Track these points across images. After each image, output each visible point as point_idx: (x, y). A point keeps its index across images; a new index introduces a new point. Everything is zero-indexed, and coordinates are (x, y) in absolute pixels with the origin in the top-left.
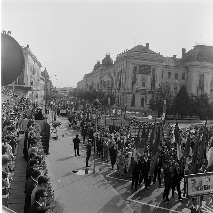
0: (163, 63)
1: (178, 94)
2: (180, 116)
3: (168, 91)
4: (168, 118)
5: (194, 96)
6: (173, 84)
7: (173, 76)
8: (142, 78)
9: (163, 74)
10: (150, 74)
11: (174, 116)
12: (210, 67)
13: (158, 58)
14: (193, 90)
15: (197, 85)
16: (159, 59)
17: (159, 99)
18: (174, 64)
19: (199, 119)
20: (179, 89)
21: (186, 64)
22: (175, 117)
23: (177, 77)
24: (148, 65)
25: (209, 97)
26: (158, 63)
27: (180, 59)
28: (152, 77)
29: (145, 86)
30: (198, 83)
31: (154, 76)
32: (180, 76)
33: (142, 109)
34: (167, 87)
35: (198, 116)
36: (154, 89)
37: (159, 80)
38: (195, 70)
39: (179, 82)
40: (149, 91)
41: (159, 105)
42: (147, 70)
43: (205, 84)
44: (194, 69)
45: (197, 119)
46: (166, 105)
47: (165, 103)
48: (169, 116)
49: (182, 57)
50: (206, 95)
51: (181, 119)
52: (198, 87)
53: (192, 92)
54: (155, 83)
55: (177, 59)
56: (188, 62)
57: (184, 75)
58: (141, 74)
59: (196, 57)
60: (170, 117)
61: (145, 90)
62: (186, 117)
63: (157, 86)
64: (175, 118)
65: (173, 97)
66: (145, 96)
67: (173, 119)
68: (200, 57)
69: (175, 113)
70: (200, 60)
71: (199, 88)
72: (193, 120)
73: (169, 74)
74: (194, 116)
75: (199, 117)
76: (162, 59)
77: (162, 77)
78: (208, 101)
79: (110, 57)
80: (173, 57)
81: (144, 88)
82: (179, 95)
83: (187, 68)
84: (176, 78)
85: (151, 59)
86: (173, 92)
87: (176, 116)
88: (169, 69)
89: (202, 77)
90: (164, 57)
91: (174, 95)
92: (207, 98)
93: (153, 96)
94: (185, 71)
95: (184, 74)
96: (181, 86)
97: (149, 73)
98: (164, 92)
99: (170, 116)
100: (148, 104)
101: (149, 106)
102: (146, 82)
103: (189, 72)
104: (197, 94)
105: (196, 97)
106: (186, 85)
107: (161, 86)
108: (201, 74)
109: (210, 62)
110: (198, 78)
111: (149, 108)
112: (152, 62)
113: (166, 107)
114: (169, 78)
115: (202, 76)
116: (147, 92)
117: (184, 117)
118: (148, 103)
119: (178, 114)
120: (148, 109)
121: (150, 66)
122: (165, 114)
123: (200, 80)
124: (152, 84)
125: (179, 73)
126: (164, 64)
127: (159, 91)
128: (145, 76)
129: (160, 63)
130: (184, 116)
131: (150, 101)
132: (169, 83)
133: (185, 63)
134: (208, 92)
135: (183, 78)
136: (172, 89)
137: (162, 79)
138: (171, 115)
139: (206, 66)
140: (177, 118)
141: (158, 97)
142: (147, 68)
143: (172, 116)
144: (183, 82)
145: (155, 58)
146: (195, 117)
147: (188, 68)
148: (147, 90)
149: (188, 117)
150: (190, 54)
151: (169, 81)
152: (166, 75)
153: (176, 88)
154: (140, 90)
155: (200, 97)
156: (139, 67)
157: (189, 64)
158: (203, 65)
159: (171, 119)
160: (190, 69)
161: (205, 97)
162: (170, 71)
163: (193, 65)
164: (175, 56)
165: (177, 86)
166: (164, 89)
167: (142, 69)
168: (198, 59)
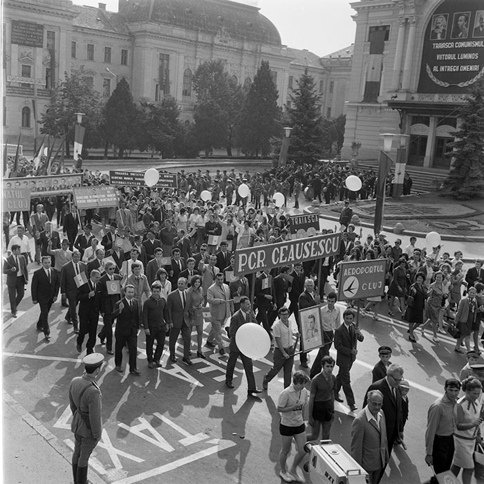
0: (74, 19)
1: (111, 98)
2: (118, 151)
3: (87, 91)
4: (90, 155)
5: (146, 105)
6: (101, 74)
7: (99, 54)
8: (22, 55)
9: (74, 48)
10: (42, 47)
11: (104, 150)
12: (182, 39)
13: (59, 8)
14: (146, 91)
15: (155, 79)
16: (64, 9)
17: (65, 109)
18: (100, 26)
19: (158, 157)
20: (113, 87)
21: (129, 27)
22: (106, 153)
23: (109, 59)
24: (36, 24)
25: (179, 108)
26: (60, 19)
27: (114, 14)
28: (47, 53)
29: (29, 77)
30: (156, 76)
31: (52, 52)
32: (116, 56)
33: (26, 132)
34: (85, 79)
35: (157, 150)
36: (53, 85)
37: (64, 63)
38: (151, 43)
39: (115, 71)
40: (42, 88)
41: (66, 125)
42: (34, 35)
43: (171, 78)
44: (146, 40)
45: (154, 157)
46: (82, 125)
47: (80, 120)
48: (92, 150)
49: (119, 9)
50: (172, 103)
51: (120, 157)
52: (157, 85)
53: (144, 96)
54: (56, 69)
55: (108, 13)
56: (133, 22)
57: (124, 52)
58: (17, 45)
59: (151, 13)
60: (94, 152)
61: (31, 86)
62: (130, 153)
63: (61, 77)
64: (106, 155)
65: (101, 104)
66: (30, 100)
67: (101, 158)
68: (159, 13)
69: (107, 143)
70: (160, 20)
71: (159, 86)
72: (147, 158)
73: (91, 48)
74: (150, 152)
75: (160, 152)
76: (70, 10)
77: (73, 55)
78: (177, 116)
80: (98, 7)
81: (26, 80)
82: (112, 103)
83: (132, 37)
84: (108, 59)
85: (42, 9)
86: (99, 93)
87: (109, 150)
88: (91, 38)
89: (165, 61)
90: (76, 6)
91: (103, 100)
92: (174, 109)
93: (53, 100)
94: (128, 43)
95: (126, 51)
96: (117, 80)
97: (40, 44)
98: (76, 91)
99: (95, 150)
100: (38, 122)
101: (42, 126)
102: (32, 67)
103: (136, 48)
104: (156, 100)
105: (151, 106)
106: (131, 78)
107: (70, 76)
108: (163, 55)
109: (181, 26)
110: (157, 63)
111: (43, 131)
112: (45, 17)
113: (83, 129)
114: (91, 58)
115: (164, 58)
116: (36, 90)
117: (126, 154)
118: (40, 118)
119: (113, 147)
120: (39, 133)
121: (41, 27)
122: (81, 145)
123: (161, 68)
124: (47, 72)
125: (112, 48)
126: (76, 22)
127: (64, 90)
128: (29, 50)
129: (67, 21)
130: (128, 151)
131: (45, 113)
132: (91, 72)
133: (126, 24)
134: (179, 97)
135: (124, 62)
136: (98, 86)
137: (73, 61)
138: (97, 148)
139: (174, 35)
140: (112, 155)
141: (63, 105)
142: (32, 29)
143: (98, 150)
144: (124, 70)
145: (52, 6)
146: (151, 152)
147: (133, 36)
148: (36, 88)
149: (136, 153)
150: (137, 4)
151: (89, 65)
152: (82, 52)
153: (107, 84)
154: (18, 86)
155: (160, 107)
156: (13, 27)
157: (135, 27)
158: (168, 34)
159: (97, 158)
160: (139, 40)
161: (171, 108)
162: (91, 41)
163: (145, 31)
164: (102, 6)
165: (109, 80)
166: (77, 84)
167: (21, 31)
168: (155, 18)
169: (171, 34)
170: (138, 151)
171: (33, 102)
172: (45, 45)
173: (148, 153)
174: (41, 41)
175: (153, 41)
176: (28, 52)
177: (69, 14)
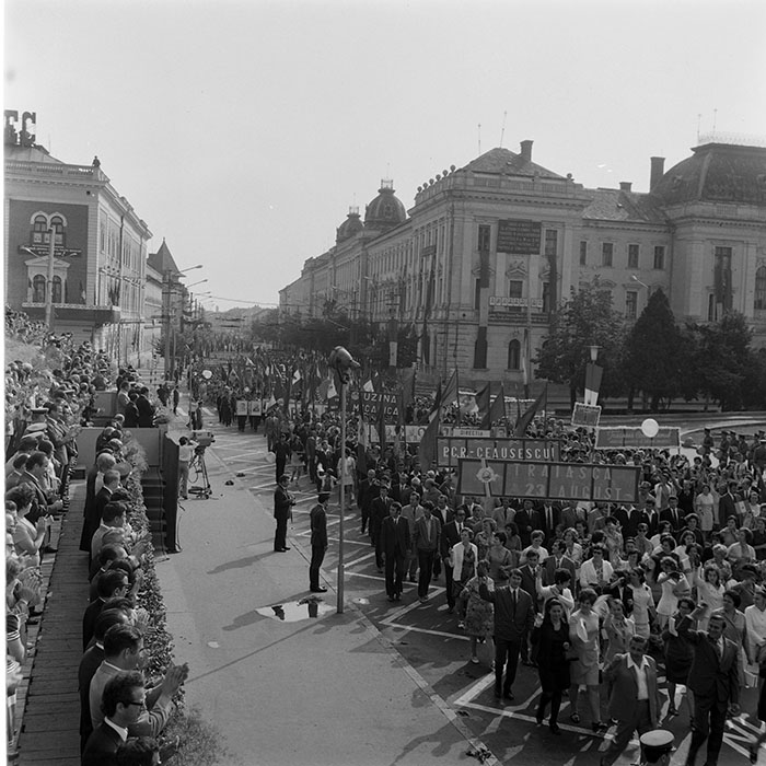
0: (585, 210)
1: (640, 320)
2: (650, 400)
3: (604, 312)
4: (607, 407)
5: (696, 328)
6: (623, 285)
7: (620, 255)
8: (511, 267)
9: (583, 251)
10: (538, 253)
11: (626, 399)
12: (752, 221)
13: (564, 196)
14: (695, 306)
15: (707, 287)
16: (570, 196)
17: (570, 341)
18: (622, 216)
19: (715, 408)
20: (642, 303)
21: (667, 212)
22: (631, 403)
23: (636, 262)
24: (531, 222)
25: (750, 329)
26: (564, 212)
27: (643, 196)
28: (545, 261)
29: (520, 297)
30: (710, 281)
31: (552, 259)
32: (646, 257)
33: (513, 377)
34: (600, 295)
35: (715, 397)
36: (553, 305)
37: (569, 273)
38: (700, 232)
39: (644, 279)
40: (537, 312)
41: (572, 364)
42: (527, 238)
43: (735, 283)
44: (694, 228)
45: (709, 409)
46: (598, 362)
47: (594, 356)
48: (609, 399)
49: (652, 188)
50: (738, 322)
51: (654, 410)
52: (711, 296)
53: (691, 314)
54: (558, 284)
55: (634, 195)
56: (672, 204)
57: (659, 251)
58: (504, 254)
59: (701, 188)
60: (615, 404)
61: (522, 310)
62: (670, 404)
63: (565, 294)
64: (630, 407)
65: (624, 331)
66: (522, 330)
67: (623, 412)
68: (715, 187)
69: (633, 389)
70: (715, 196)
71: (714, 298)
72: (696, 411)
73: (608, 249)
74: (701, 400)
75: (718, 401)
76: (580, 197)
77: (583, 261)
78: (746, 343)
79: (395, 194)
80: (619, 188)
81: (515, 302)
82: (642, 327)
83: (671, 226)
84: (633, 262)
85: (540, 200)
86: (621, 314)
87: (635, 400)
88: (608, 233)
89: (725, 259)
90: (587, 191)
91: (627, 325)
92: (742, 332)
93: (552, 329)
94: (664, 237)
95: (662, 249)
96: (649, 293)
97: (535, 250)
98: (588, 312)
99: (614, 400)
100: (532, 361)
101: (537, 367)
102: (524, 282)
103: (677, 243)
104: (710, 319)
105: (704, 330)
106: (670, 288)
107: (577, 292)
108: (722, 248)
109: (750, 203)
110: (712, 262)
111: (539, 374)
112: (543, 211)
113: (599, 371)
114: (608, 263)
115: (724, 253)
116: (529, 316)
117: (663, 404)
118: (534, 356)
119: (641, 394)
120: (533, 377)
121: (538, 225)
122: (597, 394)
123: (718, 270)
124: (545, 288)
125: (640, 246)
126: (587, 214)
127: (570, 313)
128: (519, 259)
129: (574, 213)
130: (665, 400)
131: (541, 347)
132: (609, 284)
133: (662, 208)
134: (749, 312)
135: (658, 265)
136: (619, 304)
137: (583, 269)
138: (617, 397)
139: (739, 217)
140: (640, 408)
141: (569, 335)
142: (525, 230)
143: (620, 400)
144: (659, 277)
145: (553, 195)
146: (704, 401)
147: (674, 226)
148: (530, 311)
149: (679, 403)
150: (680, 177)
151: (606, 274)
152: (595, 255)
153: (632, 300)
154: (504, 310)
155: (718, 330)
156: (499, 230)
157: (675, 212)
158: (728, 216)
159: (618, 412)
160: (682, 230)
161: (737, 331)
162: (609, 239)
163: (692, 216)
164: (626, 186)
165: (635, 293)
166: (589, 303)
167: (510, 234)
168: (708, 195)
169: (734, 217)
170: (681, 400)
171: (526, 332)
172: (543, 250)
173: (698, 403)
174: (537, 245)
175: (704, 229)
176: (519, 261)
177: (577, 203)
